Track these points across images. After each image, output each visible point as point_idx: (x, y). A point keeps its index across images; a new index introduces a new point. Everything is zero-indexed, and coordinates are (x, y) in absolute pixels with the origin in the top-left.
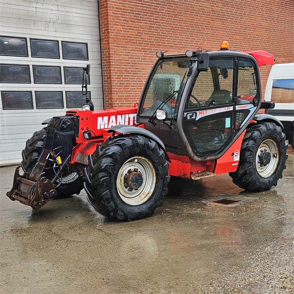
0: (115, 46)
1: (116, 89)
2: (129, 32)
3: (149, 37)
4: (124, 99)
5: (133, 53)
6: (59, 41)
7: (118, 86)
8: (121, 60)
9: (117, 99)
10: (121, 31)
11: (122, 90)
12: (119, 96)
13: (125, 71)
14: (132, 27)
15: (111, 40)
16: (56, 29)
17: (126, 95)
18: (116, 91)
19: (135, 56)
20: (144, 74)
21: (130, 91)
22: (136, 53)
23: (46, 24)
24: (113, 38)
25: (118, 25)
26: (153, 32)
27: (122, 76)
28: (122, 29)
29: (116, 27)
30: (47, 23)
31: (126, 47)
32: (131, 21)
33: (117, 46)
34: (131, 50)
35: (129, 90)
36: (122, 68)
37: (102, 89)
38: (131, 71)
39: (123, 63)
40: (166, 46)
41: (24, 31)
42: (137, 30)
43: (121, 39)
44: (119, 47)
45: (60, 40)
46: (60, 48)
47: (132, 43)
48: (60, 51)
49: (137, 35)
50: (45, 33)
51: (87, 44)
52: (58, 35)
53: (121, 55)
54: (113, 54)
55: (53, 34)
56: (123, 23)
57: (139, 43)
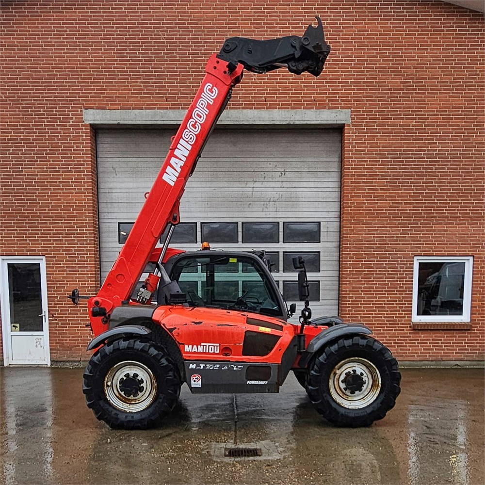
0: (351, 224)
1: (349, 278)
2: (377, 203)
3: (413, 207)
4: (362, 291)
5: (383, 230)
6: (280, 223)
7: (353, 274)
8: (362, 241)
9: (350, 291)
10: (365, 203)
11: (360, 279)
12: (353, 287)
13: (365, 254)
14: (383, 196)
15: (346, 217)
16: (277, 209)
17: (366, 286)
18: (349, 281)
19: (386, 234)
20: (401, 258)
21: (373, 281)
22: (387, 231)
23: (264, 205)
24: (351, 214)
25: (360, 197)
26: (422, 200)
27: (362, 261)
28: (365, 201)
29: (355, 200)
30: (266, 203)
31: (371, 224)
32: (381, 189)
33: (355, 224)
34: (378, 227)
35: (372, 279)
36: (362, 251)
37: (338, 278)
38: (377, 254)
39: (364, 244)
40: (447, 217)
41: (236, 215)
42: (391, 200)
43: (363, 213)
44: (359, 224)
45: (281, 221)
46: (280, 230)
47: (381, 217)
48: (280, 234)
49: (390, 207)
50: (263, 215)
51: (319, 223)
52: (280, 215)
53: (362, 234)
54: (347, 234)
55: (272, 215)
56: (367, 193)
57: (393, 217)
